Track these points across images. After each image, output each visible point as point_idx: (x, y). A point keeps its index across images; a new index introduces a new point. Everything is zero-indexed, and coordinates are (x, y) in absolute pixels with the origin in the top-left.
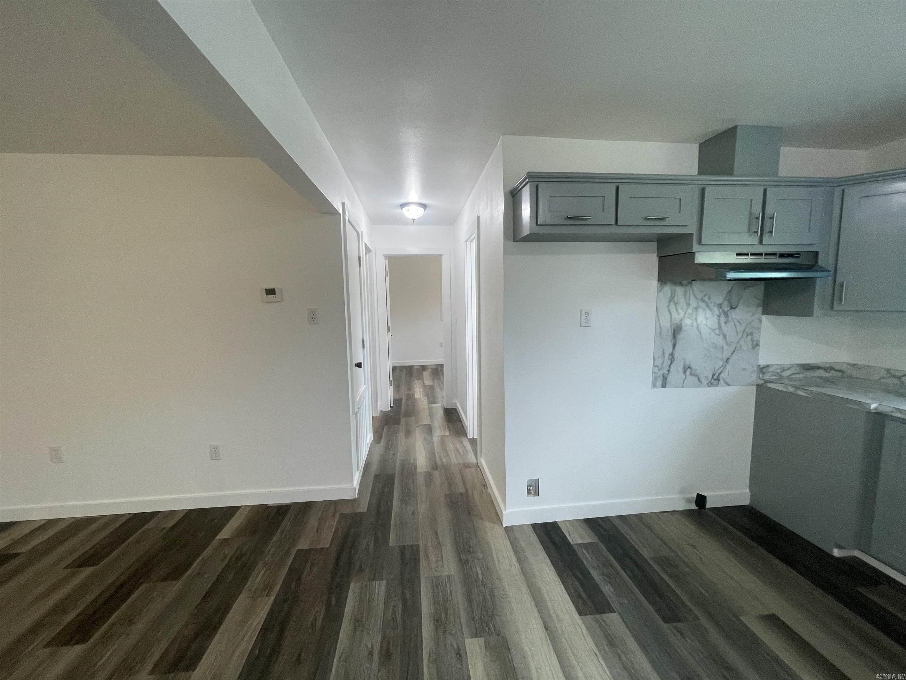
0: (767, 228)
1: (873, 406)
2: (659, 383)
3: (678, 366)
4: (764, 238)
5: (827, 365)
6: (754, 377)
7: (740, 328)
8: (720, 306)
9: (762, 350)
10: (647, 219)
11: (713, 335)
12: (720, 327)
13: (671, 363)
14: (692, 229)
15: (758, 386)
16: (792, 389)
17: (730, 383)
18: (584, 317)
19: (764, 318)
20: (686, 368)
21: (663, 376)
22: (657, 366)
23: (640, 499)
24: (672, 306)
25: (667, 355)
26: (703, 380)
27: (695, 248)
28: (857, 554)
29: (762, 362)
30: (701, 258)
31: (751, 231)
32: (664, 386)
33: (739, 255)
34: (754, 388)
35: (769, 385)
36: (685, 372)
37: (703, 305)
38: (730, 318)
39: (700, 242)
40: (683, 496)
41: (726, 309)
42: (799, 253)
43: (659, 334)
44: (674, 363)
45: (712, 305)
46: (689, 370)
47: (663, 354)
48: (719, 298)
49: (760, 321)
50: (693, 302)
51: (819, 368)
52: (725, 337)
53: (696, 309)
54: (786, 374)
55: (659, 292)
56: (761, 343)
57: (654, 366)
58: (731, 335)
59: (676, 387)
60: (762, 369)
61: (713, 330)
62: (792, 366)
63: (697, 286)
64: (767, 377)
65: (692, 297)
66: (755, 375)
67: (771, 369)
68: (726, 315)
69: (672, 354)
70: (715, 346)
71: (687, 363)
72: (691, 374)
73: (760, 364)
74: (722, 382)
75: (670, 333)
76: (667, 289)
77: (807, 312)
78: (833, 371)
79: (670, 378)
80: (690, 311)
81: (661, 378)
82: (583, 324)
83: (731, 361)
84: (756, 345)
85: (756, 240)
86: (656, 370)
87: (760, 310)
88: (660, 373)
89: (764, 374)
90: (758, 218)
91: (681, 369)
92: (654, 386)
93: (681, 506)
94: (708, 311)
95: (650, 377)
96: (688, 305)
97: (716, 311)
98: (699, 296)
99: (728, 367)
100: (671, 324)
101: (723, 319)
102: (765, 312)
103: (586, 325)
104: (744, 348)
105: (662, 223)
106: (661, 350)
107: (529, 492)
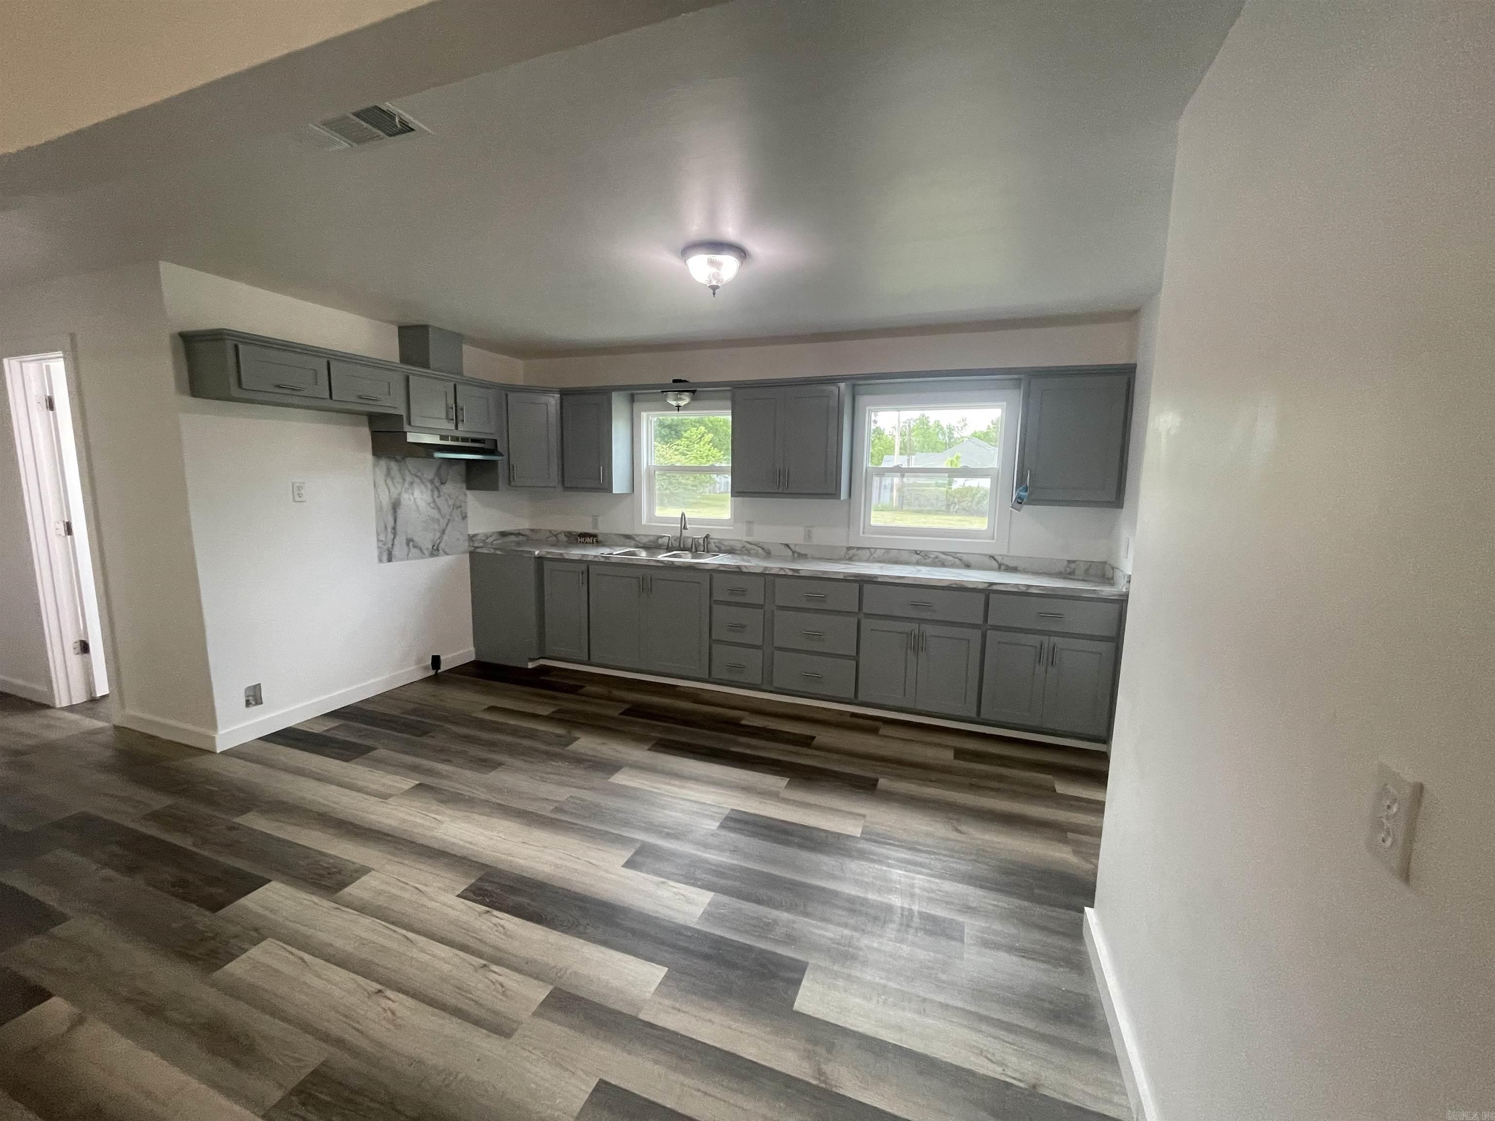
0: (460, 418)
1: (537, 553)
2: (385, 558)
3: (400, 540)
4: (459, 425)
5: (516, 532)
6: (465, 545)
7: (451, 502)
8: (432, 482)
9: (470, 520)
10: (360, 397)
11: (429, 508)
12: (434, 501)
13: (394, 537)
14: (402, 411)
15: (472, 553)
16: (492, 551)
17: (447, 552)
18: (296, 492)
19: (469, 493)
20: (409, 541)
21: (388, 550)
22: (382, 541)
23: (379, 679)
24: (389, 482)
25: (389, 530)
26: (425, 552)
27: (406, 428)
28: (543, 662)
29: (471, 532)
30: (411, 438)
31: (448, 419)
32: (390, 560)
33: (442, 438)
34: (468, 555)
35: (479, 550)
36: (408, 545)
37: (417, 480)
38: (442, 493)
39: (409, 424)
40: (419, 666)
41: (437, 484)
42: (484, 440)
43: (379, 509)
44: (397, 537)
45: (424, 481)
46: (411, 544)
47: (386, 527)
48: (429, 474)
49: (466, 495)
50: (408, 479)
51: (511, 534)
52: (439, 509)
53: (412, 483)
54: (489, 540)
55: (375, 466)
56: (469, 515)
57: (378, 541)
58: (445, 509)
59: (402, 560)
60: (472, 538)
61: (429, 504)
62: (493, 533)
63: (410, 463)
64: (476, 545)
65: (407, 472)
66: (466, 544)
67: (479, 537)
68: (439, 490)
69: (394, 528)
70: (433, 519)
71: (409, 536)
72: (414, 547)
73: (470, 533)
74: (441, 551)
75: (390, 508)
76: (383, 463)
77: (495, 488)
78: (521, 537)
79: (396, 552)
80: (406, 485)
81: (386, 552)
82: (297, 499)
83: (447, 532)
84: (464, 517)
85: (453, 427)
86: (381, 544)
87: (464, 486)
88: (385, 547)
89: (473, 541)
90: (452, 408)
91: (404, 542)
92: (381, 561)
93: (419, 676)
94: (423, 486)
95: (376, 553)
96: (404, 480)
97: (429, 484)
98: (413, 471)
99: (445, 537)
100: (391, 499)
101: (436, 493)
102: (469, 488)
103: (300, 499)
104: (456, 519)
105: (375, 403)
106: (382, 524)
107: (248, 703)
